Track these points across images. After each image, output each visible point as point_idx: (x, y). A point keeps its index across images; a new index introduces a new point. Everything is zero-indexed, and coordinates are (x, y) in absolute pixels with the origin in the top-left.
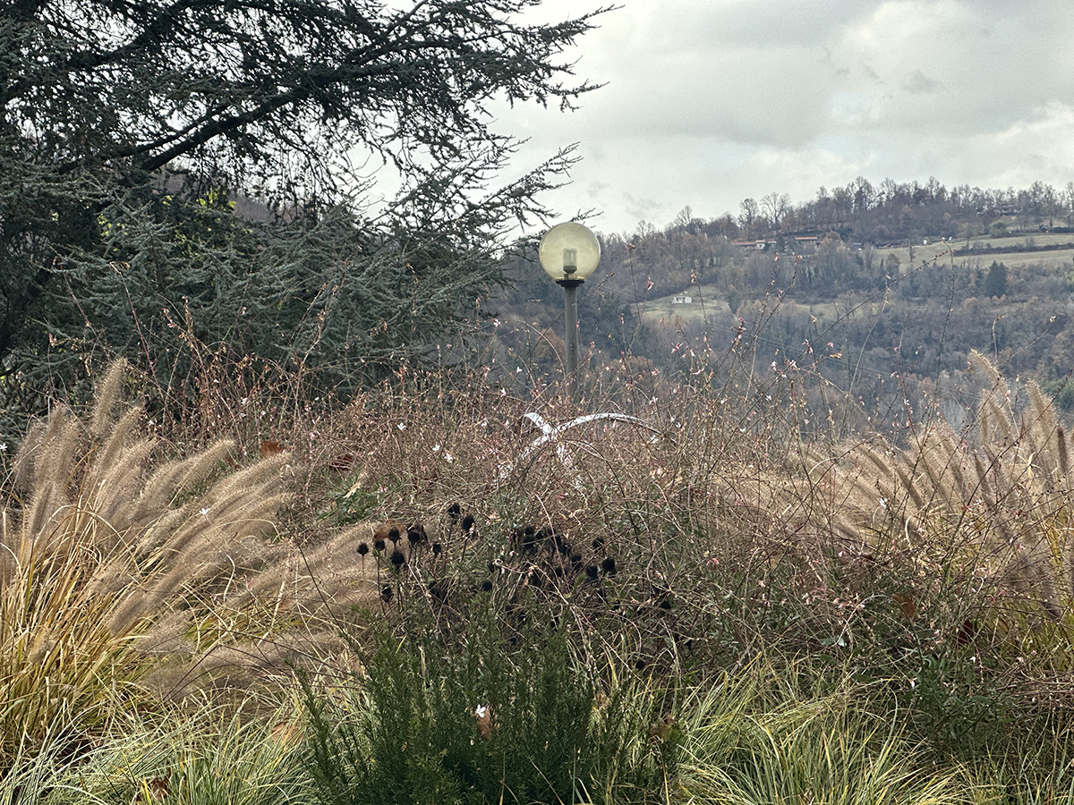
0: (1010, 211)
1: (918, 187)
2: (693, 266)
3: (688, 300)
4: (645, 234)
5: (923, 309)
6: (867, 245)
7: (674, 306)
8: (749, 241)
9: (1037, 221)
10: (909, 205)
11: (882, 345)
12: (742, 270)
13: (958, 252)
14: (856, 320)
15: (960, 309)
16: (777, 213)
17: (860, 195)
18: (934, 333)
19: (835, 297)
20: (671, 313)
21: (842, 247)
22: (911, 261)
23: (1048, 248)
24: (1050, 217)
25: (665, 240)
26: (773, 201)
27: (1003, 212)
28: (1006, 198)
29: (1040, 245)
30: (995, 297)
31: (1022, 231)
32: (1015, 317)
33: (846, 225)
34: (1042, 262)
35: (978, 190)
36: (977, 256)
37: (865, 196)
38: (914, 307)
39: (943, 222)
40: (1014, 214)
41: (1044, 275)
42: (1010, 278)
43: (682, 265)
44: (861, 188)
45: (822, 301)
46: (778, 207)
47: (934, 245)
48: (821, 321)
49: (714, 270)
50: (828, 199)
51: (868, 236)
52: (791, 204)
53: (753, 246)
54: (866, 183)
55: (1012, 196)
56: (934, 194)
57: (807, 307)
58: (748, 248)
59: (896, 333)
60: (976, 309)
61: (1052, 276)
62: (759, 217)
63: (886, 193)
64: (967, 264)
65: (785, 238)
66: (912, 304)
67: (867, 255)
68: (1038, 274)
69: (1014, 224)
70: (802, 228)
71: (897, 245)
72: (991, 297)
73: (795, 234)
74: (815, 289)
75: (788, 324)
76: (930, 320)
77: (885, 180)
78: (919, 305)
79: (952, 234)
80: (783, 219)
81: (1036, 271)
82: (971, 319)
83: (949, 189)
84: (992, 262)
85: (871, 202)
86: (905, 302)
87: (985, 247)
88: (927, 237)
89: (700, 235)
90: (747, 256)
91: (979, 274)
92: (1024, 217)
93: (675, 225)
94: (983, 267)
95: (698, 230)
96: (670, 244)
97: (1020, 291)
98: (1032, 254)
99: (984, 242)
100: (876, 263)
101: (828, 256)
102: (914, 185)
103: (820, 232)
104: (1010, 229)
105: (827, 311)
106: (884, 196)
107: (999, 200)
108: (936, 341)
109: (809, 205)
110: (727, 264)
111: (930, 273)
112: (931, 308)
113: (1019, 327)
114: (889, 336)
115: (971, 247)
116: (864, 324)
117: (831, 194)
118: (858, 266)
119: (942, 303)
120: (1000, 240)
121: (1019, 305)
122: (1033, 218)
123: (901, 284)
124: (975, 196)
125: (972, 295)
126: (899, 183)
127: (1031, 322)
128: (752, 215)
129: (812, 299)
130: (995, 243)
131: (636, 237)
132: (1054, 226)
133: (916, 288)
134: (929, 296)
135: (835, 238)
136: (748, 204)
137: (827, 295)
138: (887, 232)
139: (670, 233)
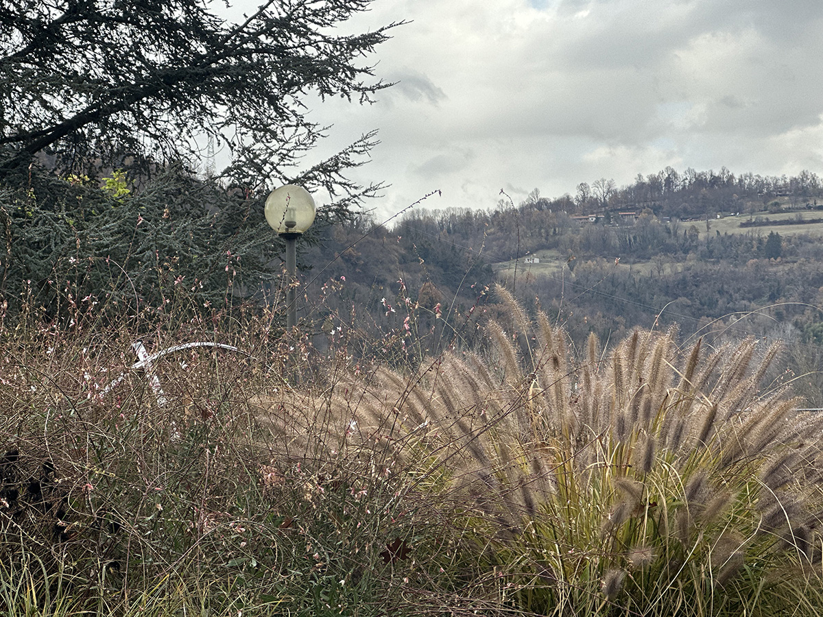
0: (784, 193)
1: (713, 174)
2: (540, 234)
3: (537, 261)
4: (504, 210)
5: (717, 268)
6: (674, 219)
7: (525, 265)
8: (584, 215)
9: (805, 201)
10: (706, 188)
11: (685, 295)
12: (577, 238)
13: (744, 224)
14: (665, 276)
15: (746, 268)
16: (605, 194)
17: (668, 180)
18: (725, 286)
19: (649, 258)
20: (524, 270)
21: (655, 220)
22: (708, 231)
23: (813, 221)
24: (815, 197)
25: (519, 214)
26: (601, 185)
27: (778, 193)
28: (781, 183)
29: (806, 219)
30: (772, 259)
31: (793, 209)
32: (788, 274)
33: (657, 203)
34: (808, 232)
35: (759, 177)
36: (758, 228)
37: (672, 181)
38: (710, 266)
39: (732, 201)
40: (787, 195)
41: (810, 242)
42: (784, 244)
43: (532, 233)
44: (669, 175)
45: (639, 262)
46: (605, 190)
47: (725, 219)
48: (639, 277)
49: (557, 238)
50: (644, 183)
51: (675, 212)
52: (616, 187)
53: (587, 219)
54: (673, 171)
55: (785, 181)
56: (725, 180)
57: (628, 266)
58: (583, 221)
59: (696, 286)
60: (757, 268)
61: (816, 243)
62: (591, 197)
63: (688, 178)
64: (750, 234)
65: (611, 213)
66: (708, 264)
67: (674, 226)
68: (805, 241)
69: (788, 203)
70: (624, 206)
71: (697, 219)
72: (769, 258)
73: (619, 210)
74: (634, 252)
75: (613, 279)
76: (722, 276)
77: (687, 168)
78: (714, 265)
79: (739, 210)
80: (609, 198)
81: (804, 239)
82: (754, 275)
83: (737, 176)
84: (770, 232)
85: (677, 185)
86: (703, 262)
87: (764, 221)
88: (720, 213)
89: (546, 210)
90: (582, 227)
91: (760, 241)
92: (794, 197)
93: (527, 203)
94: (763, 236)
95: (544, 207)
96: (523, 218)
97: (791, 254)
98: (802, 226)
99: (764, 216)
100: (681, 232)
101: (643, 227)
102: (710, 173)
103: (638, 209)
104: (784, 207)
105: (643, 269)
106: (687, 181)
107: (775, 185)
108: (727, 292)
109: (629, 188)
110: (566, 233)
111: (722, 241)
112: (723, 267)
113: (790, 282)
114: (691, 288)
115: (753, 220)
116: (671, 279)
117: (646, 180)
118: (667, 235)
119: (732, 263)
120: (776, 215)
121: (791, 265)
122: (801, 199)
123: (700, 248)
124: (757, 181)
125: (755, 257)
126: (698, 171)
127: (800, 278)
128: (586, 196)
129: (632, 260)
130: (772, 217)
131: (497, 212)
132: (818, 205)
133: (711, 252)
134: (721, 258)
135: (649, 213)
136: (583, 187)
137: (644, 257)
138: (689, 209)
139: (523, 209)
